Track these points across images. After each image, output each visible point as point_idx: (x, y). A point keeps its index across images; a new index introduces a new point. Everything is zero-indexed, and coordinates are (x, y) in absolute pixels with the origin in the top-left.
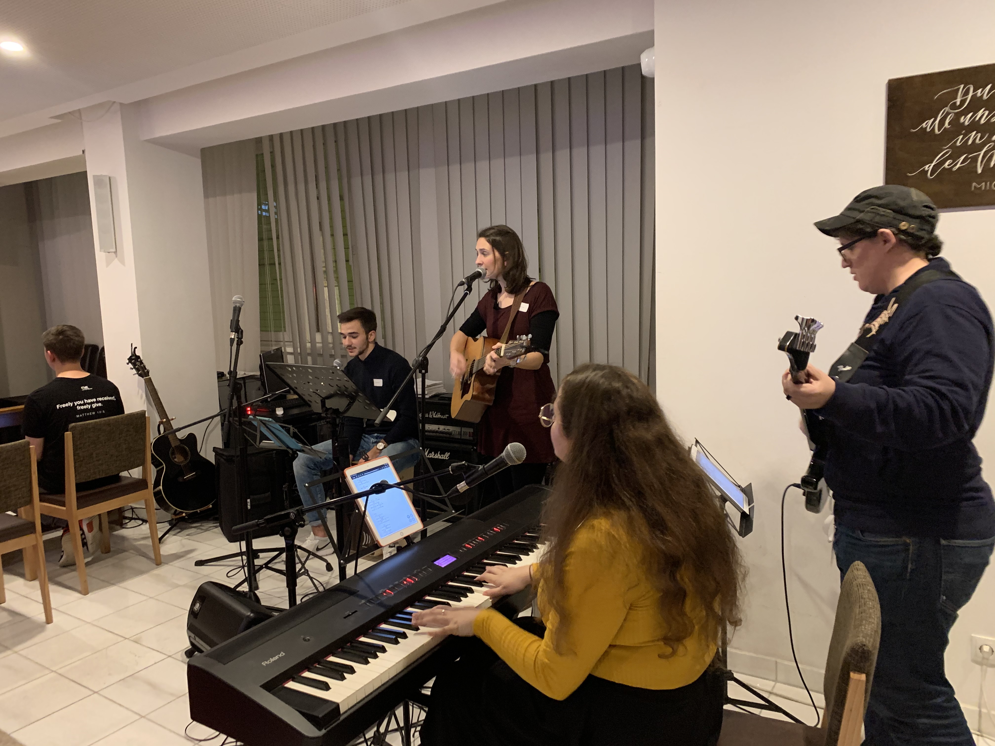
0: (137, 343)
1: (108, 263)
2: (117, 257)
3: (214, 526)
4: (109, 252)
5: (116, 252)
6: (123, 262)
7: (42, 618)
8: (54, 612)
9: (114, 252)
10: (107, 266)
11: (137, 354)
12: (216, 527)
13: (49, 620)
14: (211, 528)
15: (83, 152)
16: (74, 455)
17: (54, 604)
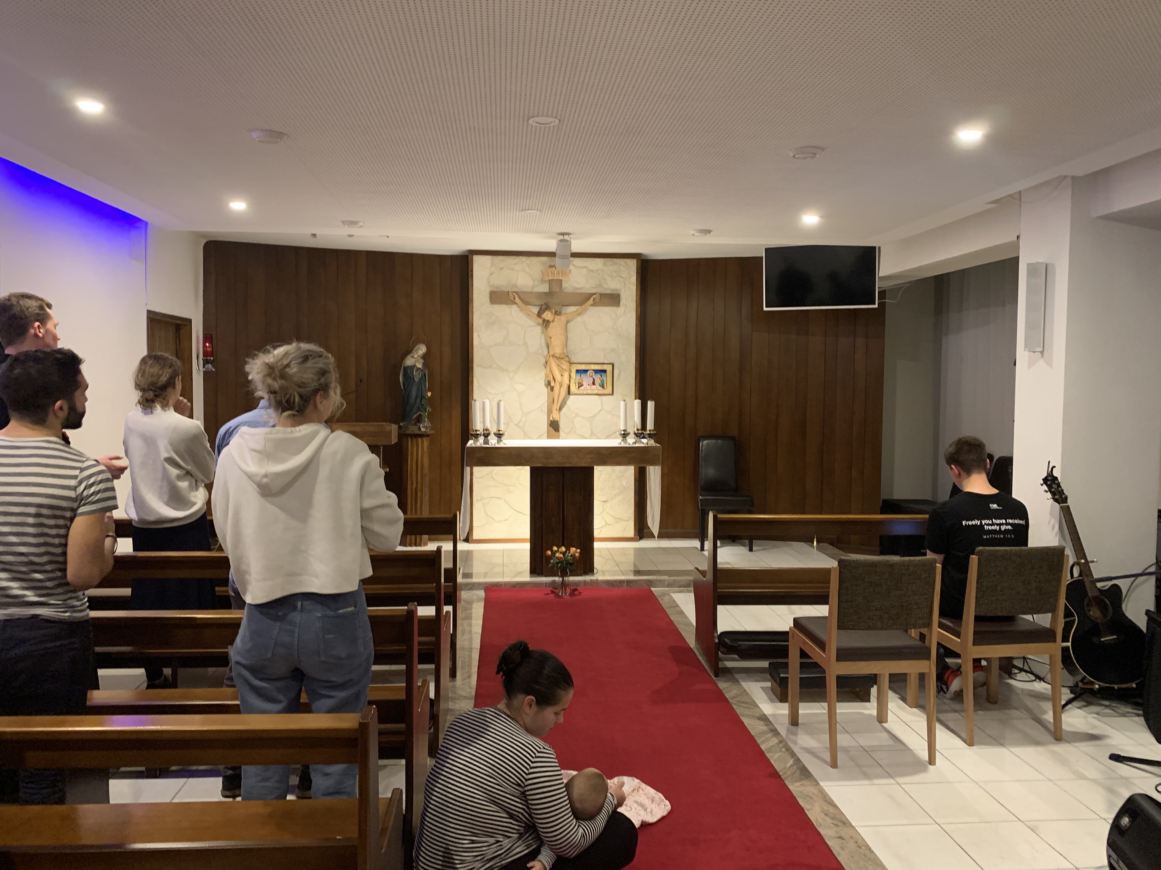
0: (1056, 462)
1: (1031, 364)
2: (1042, 357)
3: (1134, 713)
4: (1034, 352)
5: (1042, 352)
6: (1050, 364)
7: (924, 755)
8: (938, 755)
9: (1040, 352)
10: (1029, 367)
11: (1055, 474)
12: (1138, 715)
13: (932, 761)
14: (1131, 715)
15: (1018, 237)
16: (977, 583)
17: (939, 745)
